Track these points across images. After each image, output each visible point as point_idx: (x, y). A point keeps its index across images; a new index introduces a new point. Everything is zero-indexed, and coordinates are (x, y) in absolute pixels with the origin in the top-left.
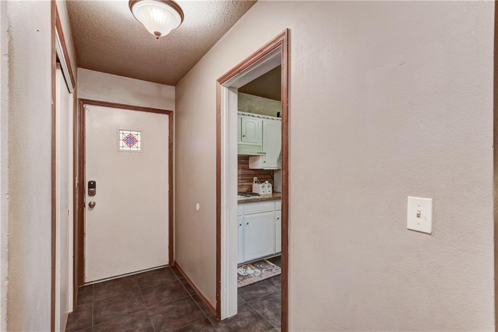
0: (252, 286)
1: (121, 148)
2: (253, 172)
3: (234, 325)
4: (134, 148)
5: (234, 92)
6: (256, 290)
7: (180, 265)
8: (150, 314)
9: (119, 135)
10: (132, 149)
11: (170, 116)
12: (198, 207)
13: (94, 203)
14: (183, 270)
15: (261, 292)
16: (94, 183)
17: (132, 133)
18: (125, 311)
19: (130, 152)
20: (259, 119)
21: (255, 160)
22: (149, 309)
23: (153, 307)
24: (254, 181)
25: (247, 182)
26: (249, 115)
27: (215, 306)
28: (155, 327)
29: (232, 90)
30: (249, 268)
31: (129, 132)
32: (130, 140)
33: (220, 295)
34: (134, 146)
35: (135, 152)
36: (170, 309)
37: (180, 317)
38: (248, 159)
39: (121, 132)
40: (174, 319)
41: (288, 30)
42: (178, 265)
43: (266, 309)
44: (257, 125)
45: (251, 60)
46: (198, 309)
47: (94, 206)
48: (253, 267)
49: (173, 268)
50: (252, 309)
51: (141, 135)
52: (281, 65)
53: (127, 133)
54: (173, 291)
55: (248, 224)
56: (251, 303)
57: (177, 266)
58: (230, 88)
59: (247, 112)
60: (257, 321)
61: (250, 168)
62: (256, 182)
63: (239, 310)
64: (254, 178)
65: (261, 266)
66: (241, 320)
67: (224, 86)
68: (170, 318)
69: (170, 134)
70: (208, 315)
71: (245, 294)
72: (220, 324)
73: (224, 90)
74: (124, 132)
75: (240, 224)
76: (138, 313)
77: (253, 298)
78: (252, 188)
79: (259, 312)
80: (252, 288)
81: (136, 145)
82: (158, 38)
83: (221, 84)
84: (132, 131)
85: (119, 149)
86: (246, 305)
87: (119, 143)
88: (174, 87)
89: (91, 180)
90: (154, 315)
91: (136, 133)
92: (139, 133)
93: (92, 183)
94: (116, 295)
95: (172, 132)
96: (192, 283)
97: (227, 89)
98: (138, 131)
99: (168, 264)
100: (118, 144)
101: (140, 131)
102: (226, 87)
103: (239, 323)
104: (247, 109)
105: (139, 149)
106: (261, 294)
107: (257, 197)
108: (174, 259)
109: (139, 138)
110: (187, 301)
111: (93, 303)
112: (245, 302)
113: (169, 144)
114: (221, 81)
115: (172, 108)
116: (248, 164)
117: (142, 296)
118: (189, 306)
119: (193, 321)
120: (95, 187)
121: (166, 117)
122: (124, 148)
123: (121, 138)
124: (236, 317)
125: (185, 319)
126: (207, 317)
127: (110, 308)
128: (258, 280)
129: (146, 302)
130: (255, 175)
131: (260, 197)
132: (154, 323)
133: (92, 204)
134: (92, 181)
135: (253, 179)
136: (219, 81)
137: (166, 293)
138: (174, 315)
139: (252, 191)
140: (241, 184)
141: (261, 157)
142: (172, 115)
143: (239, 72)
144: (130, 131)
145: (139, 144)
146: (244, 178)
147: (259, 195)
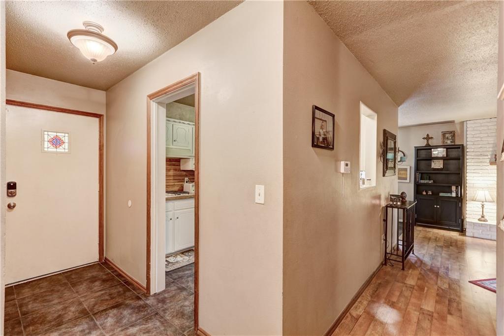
0: (180, 269)
1: (46, 149)
2: (184, 173)
3: (162, 296)
4: (60, 150)
5: (163, 107)
6: (183, 272)
7: (110, 260)
8: (82, 300)
9: (44, 137)
10: (58, 150)
11: (100, 120)
12: (130, 203)
13: (15, 204)
14: (115, 263)
15: (187, 272)
16: (15, 184)
17: (58, 134)
18: (56, 301)
19: (57, 153)
20: (189, 126)
21: (186, 162)
22: (81, 297)
23: (85, 294)
24: (185, 181)
25: (178, 182)
26: (180, 122)
27: (145, 286)
28: (88, 308)
29: (161, 106)
30: (178, 256)
31: (55, 134)
32: (56, 142)
33: (150, 275)
34: (61, 147)
35: (61, 153)
36: (102, 294)
37: (112, 298)
38: (180, 161)
39: (46, 133)
40: (107, 300)
41: (199, 74)
42: (109, 261)
43: (190, 283)
44: (188, 131)
45: (175, 87)
46: (129, 290)
47: (14, 207)
48: (182, 255)
49: (104, 263)
50: (178, 284)
51: (68, 136)
52: (194, 94)
53: (53, 135)
54: (104, 281)
55: (178, 218)
56: (178, 281)
57: (107, 261)
58: (159, 103)
59: (178, 119)
60: (181, 292)
61: (181, 169)
62: (187, 182)
63: (166, 287)
64: (186, 178)
65: (190, 254)
66: (169, 292)
67: (153, 101)
68: (102, 300)
69: (100, 137)
70: (139, 294)
71: (174, 275)
72: (149, 298)
73: (154, 105)
74: (49, 133)
75: (170, 218)
76: (70, 301)
77: (179, 278)
78: (183, 187)
79: (184, 286)
80: (179, 271)
81: (63, 146)
82: (94, 64)
83: (151, 100)
84: (58, 132)
85: (44, 151)
86: (173, 282)
87: (44, 144)
88: (105, 92)
89: (10, 181)
90: (86, 300)
91: (63, 134)
92: (67, 135)
93: (12, 184)
94: (42, 291)
95: (103, 135)
96: (123, 272)
97: (157, 104)
98: (65, 133)
99: (98, 260)
100: (42, 144)
101: (68, 133)
102: (156, 102)
103: (166, 295)
104: (178, 116)
105: (67, 151)
106: (187, 274)
107: (187, 195)
108: (105, 256)
109: (66, 140)
110: (118, 287)
111: (16, 300)
112: (173, 281)
113: (100, 146)
114: (151, 97)
115: (102, 111)
116: (180, 166)
117: (72, 288)
118: (121, 289)
119: (125, 299)
120: (15, 188)
121: (96, 120)
122: (49, 150)
123: (46, 139)
124: (164, 291)
125: (117, 299)
126: (139, 295)
127: (38, 301)
128: (186, 264)
129: (77, 292)
130: (186, 176)
131: (189, 195)
132: (86, 305)
133: (12, 205)
134: (12, 182)
135: (184, 179)
136: (149, 97)
137: (97, 283)
138: (107, 297)
139: (183, 190)
140: (173, 184)
141: (191, 159)
142: (103, 119)
143: (165, 93)
144: (57, 132)
145: (66, 145)
146: (175, 178)
147: (189, 193)
